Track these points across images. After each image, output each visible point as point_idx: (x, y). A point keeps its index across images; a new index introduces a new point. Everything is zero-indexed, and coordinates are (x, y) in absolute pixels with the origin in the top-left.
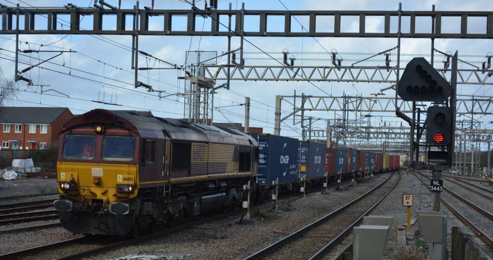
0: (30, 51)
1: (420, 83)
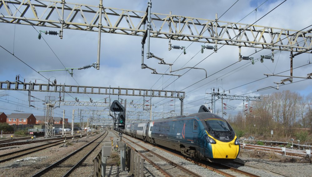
1: (116, 107)
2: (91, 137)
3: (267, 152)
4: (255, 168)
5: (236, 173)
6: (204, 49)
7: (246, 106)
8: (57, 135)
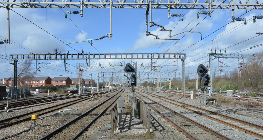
0: (40, 64)
1: (129, 68)
2: (111, 93)
3: (260, 102)
4: (247, 116)
5: (230, 120)
6: (199, 15)
7: (241, 63)
8: (87, 92)
